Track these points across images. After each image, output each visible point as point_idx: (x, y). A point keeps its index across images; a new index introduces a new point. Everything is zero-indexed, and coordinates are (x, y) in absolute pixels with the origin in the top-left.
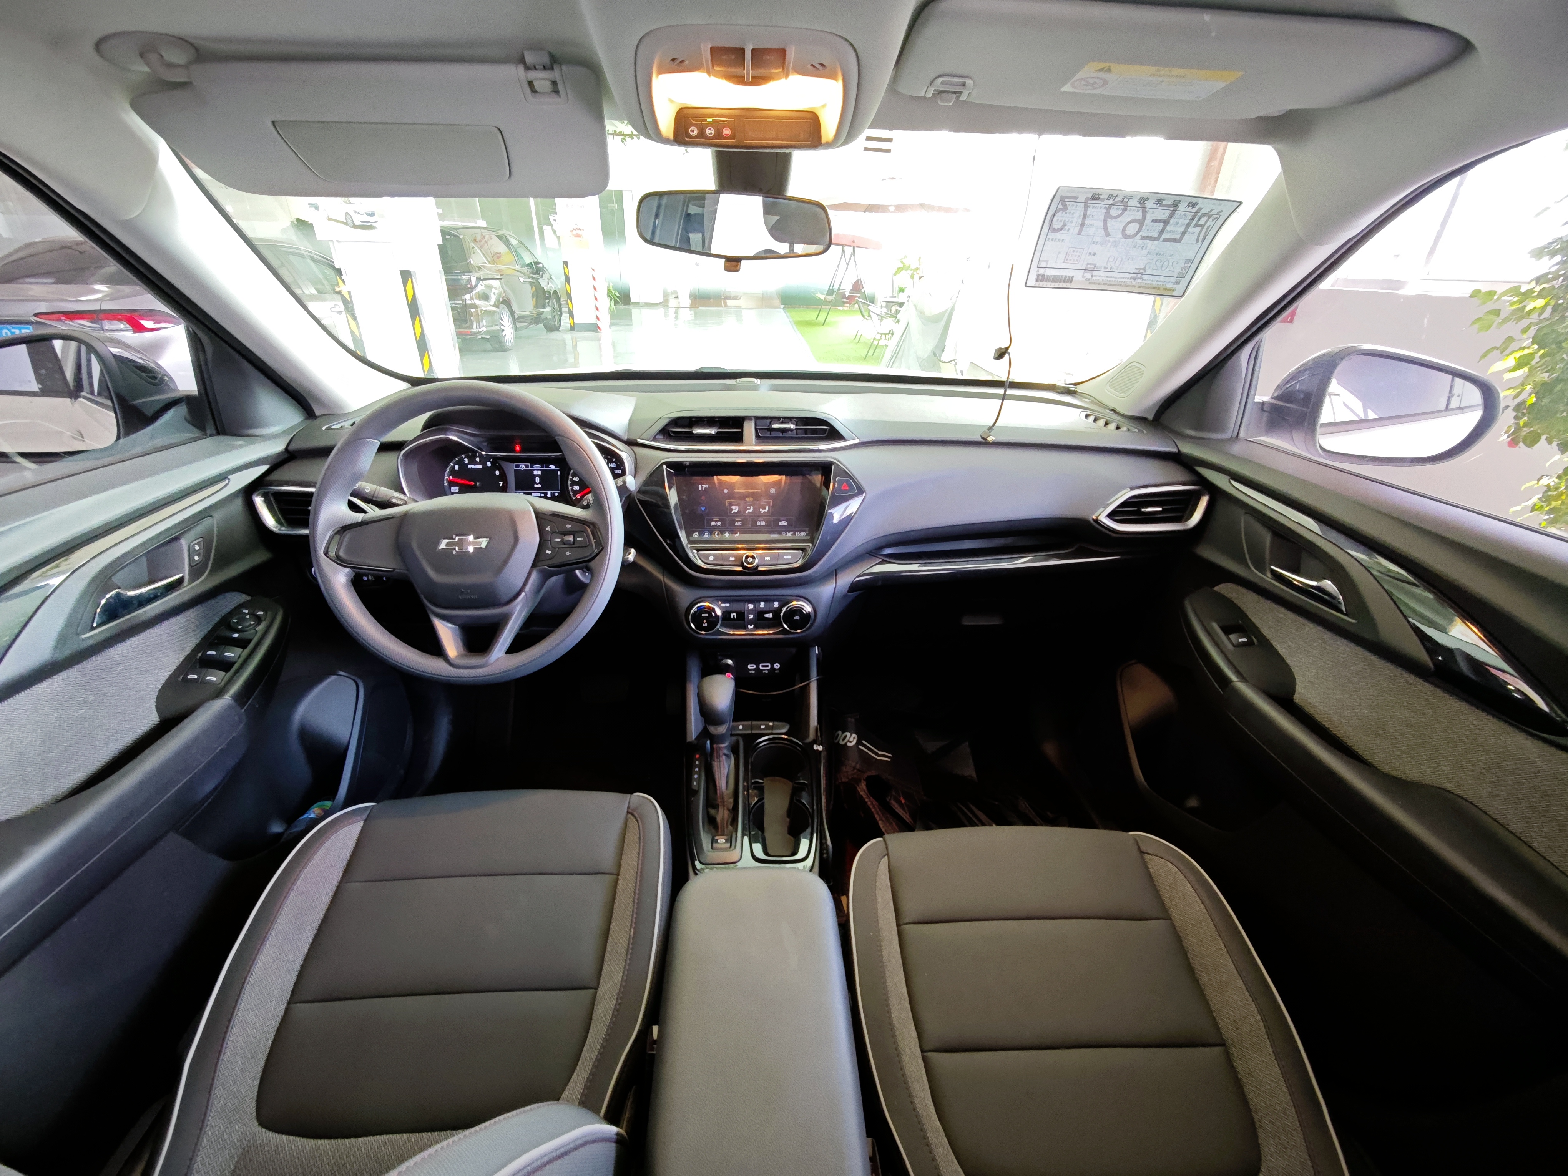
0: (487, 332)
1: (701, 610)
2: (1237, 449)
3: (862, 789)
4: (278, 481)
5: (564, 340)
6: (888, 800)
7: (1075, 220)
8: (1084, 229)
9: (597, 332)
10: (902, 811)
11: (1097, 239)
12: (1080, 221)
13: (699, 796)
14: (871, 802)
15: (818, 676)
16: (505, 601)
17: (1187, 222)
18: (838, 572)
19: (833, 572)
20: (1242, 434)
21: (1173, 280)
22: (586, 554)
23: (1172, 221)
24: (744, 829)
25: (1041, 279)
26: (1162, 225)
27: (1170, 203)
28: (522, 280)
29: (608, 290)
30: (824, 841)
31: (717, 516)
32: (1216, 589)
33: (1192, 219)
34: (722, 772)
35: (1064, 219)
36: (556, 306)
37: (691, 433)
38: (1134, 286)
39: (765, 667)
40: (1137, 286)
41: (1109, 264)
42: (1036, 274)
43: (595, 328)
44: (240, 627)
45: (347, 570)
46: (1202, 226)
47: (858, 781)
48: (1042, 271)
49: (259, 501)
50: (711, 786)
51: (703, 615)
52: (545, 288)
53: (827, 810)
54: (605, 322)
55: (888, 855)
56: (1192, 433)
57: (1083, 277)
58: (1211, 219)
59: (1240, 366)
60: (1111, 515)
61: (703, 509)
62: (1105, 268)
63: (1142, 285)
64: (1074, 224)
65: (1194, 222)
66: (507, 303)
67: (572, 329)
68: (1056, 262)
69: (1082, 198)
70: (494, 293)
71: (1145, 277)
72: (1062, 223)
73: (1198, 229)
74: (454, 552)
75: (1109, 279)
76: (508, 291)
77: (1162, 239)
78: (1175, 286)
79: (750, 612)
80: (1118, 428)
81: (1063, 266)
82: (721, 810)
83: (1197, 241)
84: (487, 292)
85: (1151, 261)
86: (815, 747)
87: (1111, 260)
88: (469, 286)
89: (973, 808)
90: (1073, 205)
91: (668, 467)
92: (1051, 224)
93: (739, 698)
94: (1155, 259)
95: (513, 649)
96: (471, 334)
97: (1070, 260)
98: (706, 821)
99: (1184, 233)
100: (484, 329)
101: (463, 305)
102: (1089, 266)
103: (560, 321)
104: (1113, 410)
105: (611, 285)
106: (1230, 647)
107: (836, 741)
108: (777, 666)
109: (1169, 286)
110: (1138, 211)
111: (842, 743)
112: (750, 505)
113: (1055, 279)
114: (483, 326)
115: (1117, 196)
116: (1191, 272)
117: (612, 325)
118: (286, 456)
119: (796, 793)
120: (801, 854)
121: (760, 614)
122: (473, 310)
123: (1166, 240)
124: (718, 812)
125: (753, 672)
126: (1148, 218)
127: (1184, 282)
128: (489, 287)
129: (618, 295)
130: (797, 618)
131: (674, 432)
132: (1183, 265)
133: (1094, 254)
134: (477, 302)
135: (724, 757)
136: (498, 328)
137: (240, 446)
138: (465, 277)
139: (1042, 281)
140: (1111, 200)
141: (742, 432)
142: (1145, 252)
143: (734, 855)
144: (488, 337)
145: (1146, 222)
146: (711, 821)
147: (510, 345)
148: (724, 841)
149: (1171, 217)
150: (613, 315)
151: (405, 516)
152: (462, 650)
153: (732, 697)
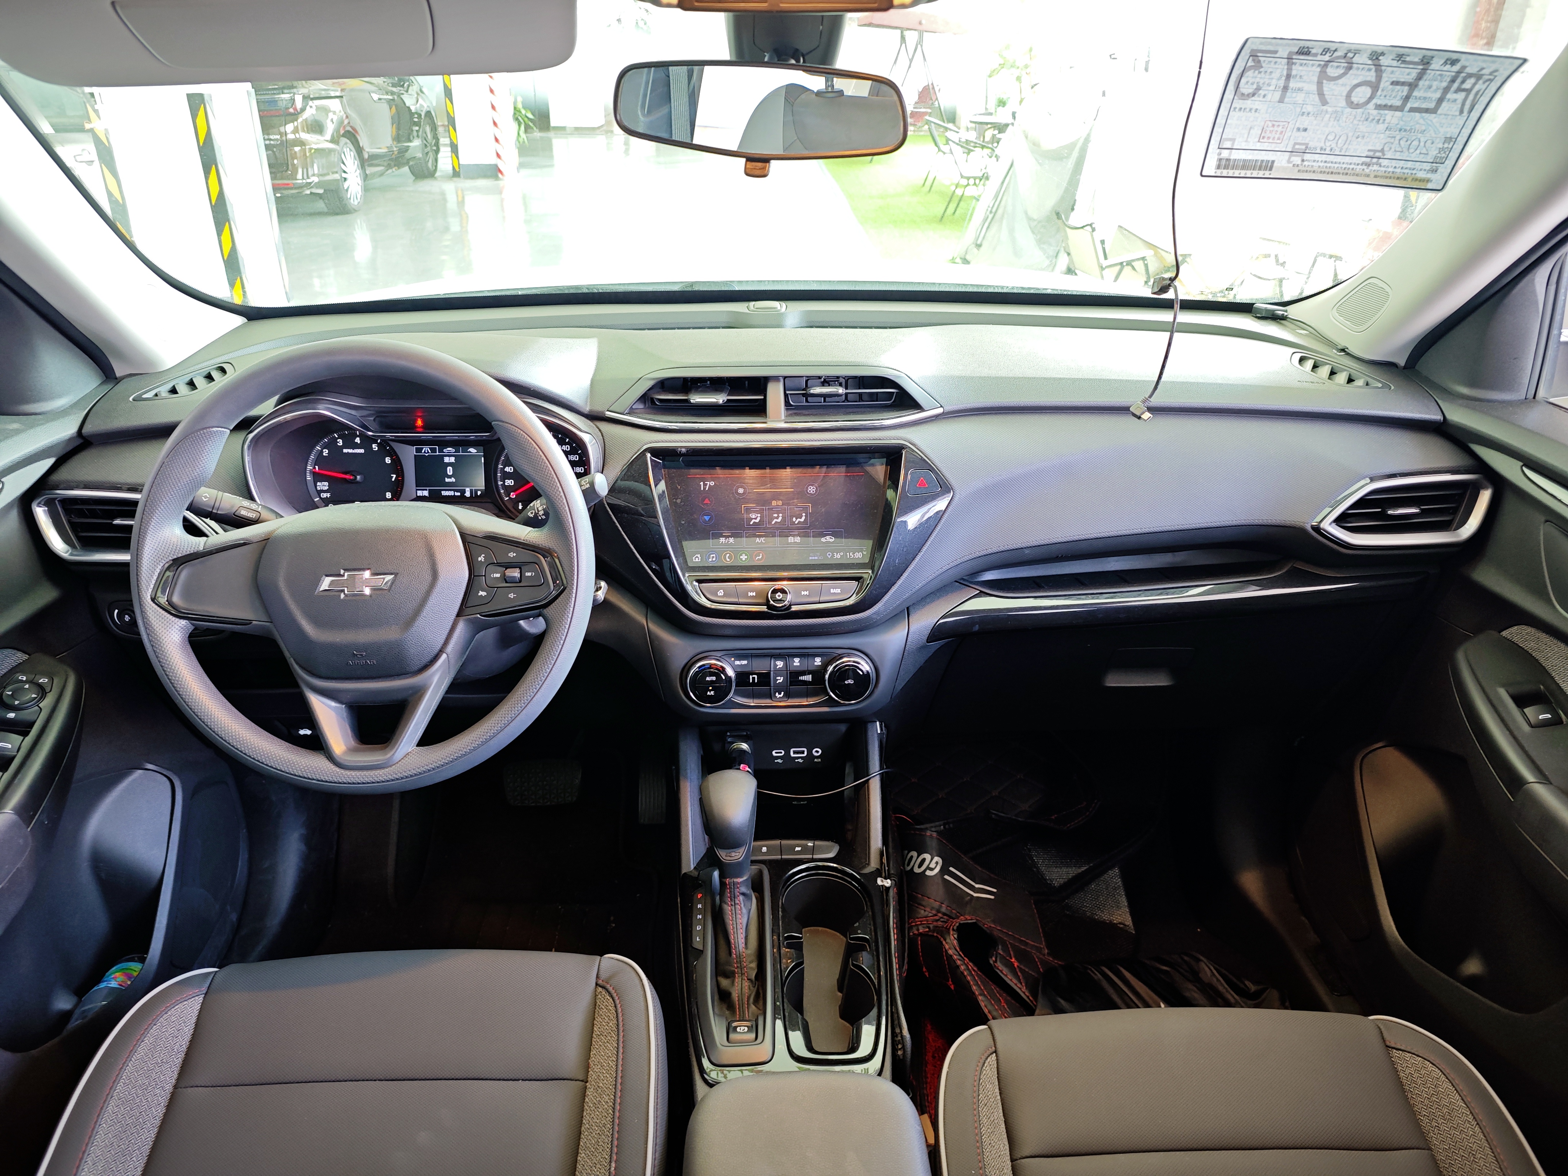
0: (318, 185)
1: (704, 671)
2: (1534, 417)
3: (951, 944)
4: (68, 481)
5: (443, 194)
6: (991, 962)
7: (1274, 82)
8: (1288, 94)
9: (496, 178)
10: (1015, 981)
11: (1309, 108)
12: (1282, 83)
13: (706, 956)
14: (965, 966)
15: (881, 768)
16: (416, 668)
17: (1445, 84)
18: (911, 609)
19: (906, 611)
20: (1541, 393)
21: (1427, 166)
22: (539, 595)
23: (1421, 83)
24: (775, 1009)
25: (1224, 164)
26: (1406, 89)
27: (1416, 60)
28: (375, 97)
29: (515, 108)
30: (898, 1031)
31: (729, 528)
32: (1504, 633)
33: (1453, 81)
34: (739, 921)
35: (1258, 80)
36: (430, 136)
37: (687, 401)
38: (1368, 176)
39: (798, 754)
40: (1372, 176)
41: (1328, 144)
42: (1216, 157)
43: (494, 172)
44: (17, 703)
45: (183, 622)
46: (1468, 91)
47: (944, 932)
48: (1225, 154)
49: (41, 514)
50: (722, 942)
51: (708, 679)
52: (413, 109)
53: (900, 981)
54: (510, 161)
55: (995, 1052)
56: (1464, 390)
57: (1289, 161)
58: (1481, 82)
59: (1534, 292)
60: (1340, 521)
61: (707, 518)
62: (1321, 149)
63: (1380, 174)
64: (1272, 88)
65: (1456, 85)
66: (351, 135)
67: (456, 174)
68: (1246, 141)
69: (1283, 52)
70: (332, 120)
71: (1384, 162)
72: (1255, 86)
73: (1461, 96)
74: (342, 596)
75: (1328, 165)
76: (353, 115)
77: (1407, 108)
78: (1429, 176)
79: (778, 672)
80: (1350, 380)
81: (1258, 146)
82: (738, 980)
83: (1461, 112)
84: (320, 117)
85: (1392, 140)
86: (880, 881)
87: (1331, 137)
88: (291, 110)
89: (1127, 975)
90: (1270, 62)
91: (653, 455)
92: (1237, 88)
93: (763, 804)
94: (1398, 137)
95: (428, 739)
96: (296, 188)
97: (1269, 138)
98: (716, 997)
99: (1440, 101)
100: (316, 179)
101: (282, 141)
102: (1297, 147)
103: (436, 160)
104: (1343, 350)
105: (520, 100)
106: (1526, 728)
107: (909, 868)
108: (817, 752)
109: (1421, 175)
110: (1370, 70)
111: (917, 870)
112: (778, 513)
113: (1246, 165)
114: (314, 175)
115: (1336, 50)
116: (1453, 156)
117: (522, 166)
118: (79, 441)
119: (852, 951)
120: (864, 1050)
121: (794, 676)
122: (297, 149)
123: (1412, 110)
124: (733, 983)
125: (779, 761)
126: (1384, 80)
127: (1444, 170)
128: (326, 110)
129: (530, 116)
130: (851, 682)
131: (661, 400)
132: (1441, 146)
133: (1305, 130)
134: (304, 136)
135: (741, 898)
136: (337, 176)
137: (17, 432)
138: (286, 96)
139: (1226, 167)
140: (1328, 54)
141: (765, 400)
142: (1381, 127)
143: (762, 1051)
144: (321, 191)
145: (1382, 85)
146: (724, 997)
147: (356, 203)
148: (746, 1029)
149: (1420, 77)
150: (523, 150)
151: (266, 541)
152: (352, 742)
153: (754, 803)
